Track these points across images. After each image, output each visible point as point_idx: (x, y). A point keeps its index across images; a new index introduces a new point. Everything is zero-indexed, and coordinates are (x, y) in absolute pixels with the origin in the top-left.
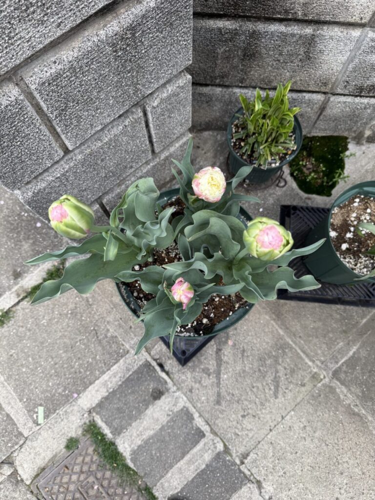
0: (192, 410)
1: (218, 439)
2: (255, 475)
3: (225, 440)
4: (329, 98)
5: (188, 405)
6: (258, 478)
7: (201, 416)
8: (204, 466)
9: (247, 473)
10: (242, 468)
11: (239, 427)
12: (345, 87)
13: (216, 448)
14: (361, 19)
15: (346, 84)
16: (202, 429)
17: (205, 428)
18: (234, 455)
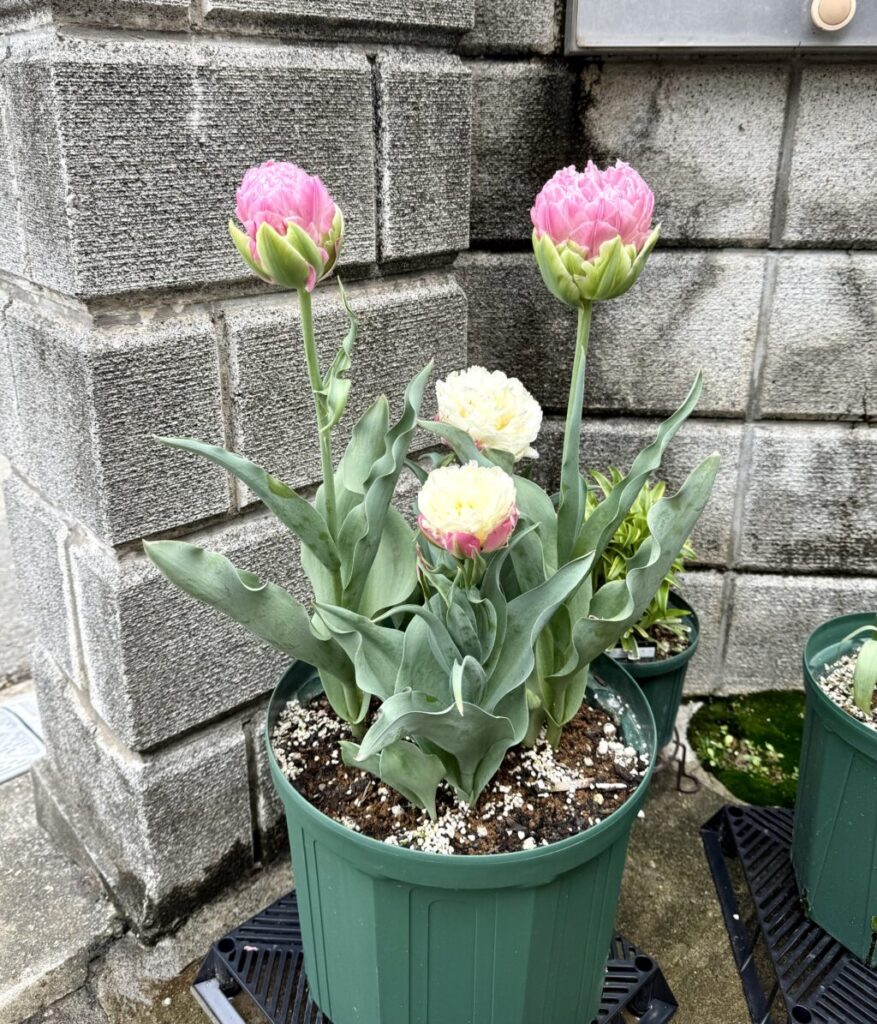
4: (733, 580)
12: (755, 547)
14: (733, 405)
15: (753, 541)
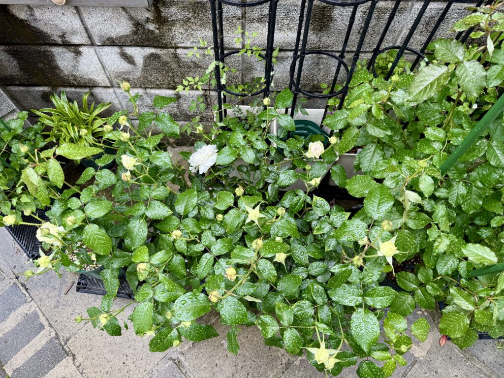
0: (39, 313)
1: (52, 329)
2: (72, 351)
3: (56, 330)
5: (37, 309)
6: (74, 353)
7: (44, 315)
8: (40, 348)
9: (68, 350)
10: (65, 347)
11: (68, 321)
13: (50, 335)
16: (43, 324)
17: (45, 323)
18: (61, 339)
